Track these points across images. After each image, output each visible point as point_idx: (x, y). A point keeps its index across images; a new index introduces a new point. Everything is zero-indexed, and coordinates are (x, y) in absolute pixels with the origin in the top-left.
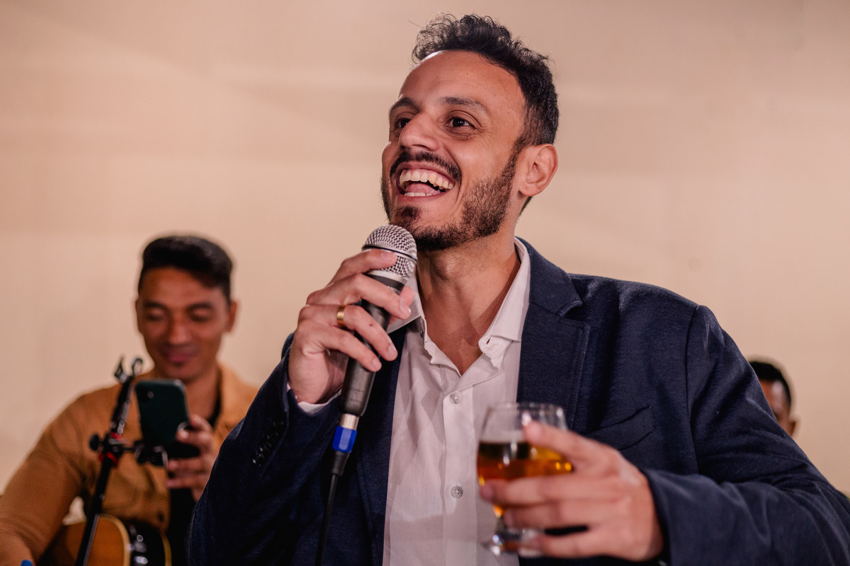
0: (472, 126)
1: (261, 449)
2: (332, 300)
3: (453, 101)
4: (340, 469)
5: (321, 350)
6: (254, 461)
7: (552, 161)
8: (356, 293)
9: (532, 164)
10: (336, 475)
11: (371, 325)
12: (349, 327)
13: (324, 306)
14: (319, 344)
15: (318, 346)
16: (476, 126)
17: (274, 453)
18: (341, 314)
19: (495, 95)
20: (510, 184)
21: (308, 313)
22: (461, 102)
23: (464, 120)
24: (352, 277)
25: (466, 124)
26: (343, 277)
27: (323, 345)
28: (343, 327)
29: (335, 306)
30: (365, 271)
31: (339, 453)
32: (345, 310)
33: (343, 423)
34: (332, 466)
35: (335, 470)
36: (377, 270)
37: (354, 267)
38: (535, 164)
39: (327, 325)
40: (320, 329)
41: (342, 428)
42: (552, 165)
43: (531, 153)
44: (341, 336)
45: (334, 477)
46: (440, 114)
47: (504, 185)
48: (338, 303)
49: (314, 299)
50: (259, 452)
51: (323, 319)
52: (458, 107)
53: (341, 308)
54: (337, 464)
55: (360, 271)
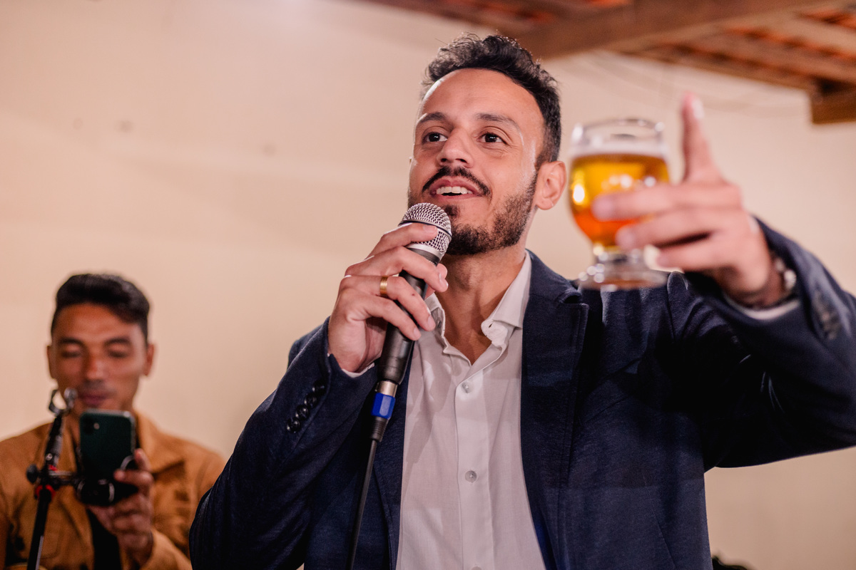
0: (504, 142)
1: (297, 415)
2: (373, 271)
3: (487, 117)
4: (380, 434)
5: (363, 317)
6: (288, 428)
7: (562, 178)
8: (398, 264)
9: (546, 180)
10: (377, 441)
11: (413, 295)
12: (391, 296)
13: (366, 277)
14: (364, 311)
15: (362, 313)
16: (507, 141)
17: (311, 419)
18: (384, 284)
19: (522, 113)
20: (532, 200)
21: (351, 282)
22: (495, 119)
23: (496, 136)
24: (393, 249)
25: (498, 140)
26: (384, 249)
27: (367, 312)
28: (385, 295)
29: (376, 276)
30: (405, 244)
31: (379, 419)
32: (388, 279)
33: (383, 390)
34: (372, 432)
35: (375, 436)
36: (416, 243)
37: (394, 240)
38: (548, 180)
39: (369, 294)
40: (363, 296)
41: (383, 395)
42: (562, 182)
43: (547, 169)
44: (386, 304)
45: (374, 442)
46: (473, 129)
47: (527, 200)
48: (378, 274)
49: (353, 270)
50: (295, 419)
51: (364, 287)
52: (491, 123)
53: (384, 278)
54: (377, 430)
55: (401, 244)
